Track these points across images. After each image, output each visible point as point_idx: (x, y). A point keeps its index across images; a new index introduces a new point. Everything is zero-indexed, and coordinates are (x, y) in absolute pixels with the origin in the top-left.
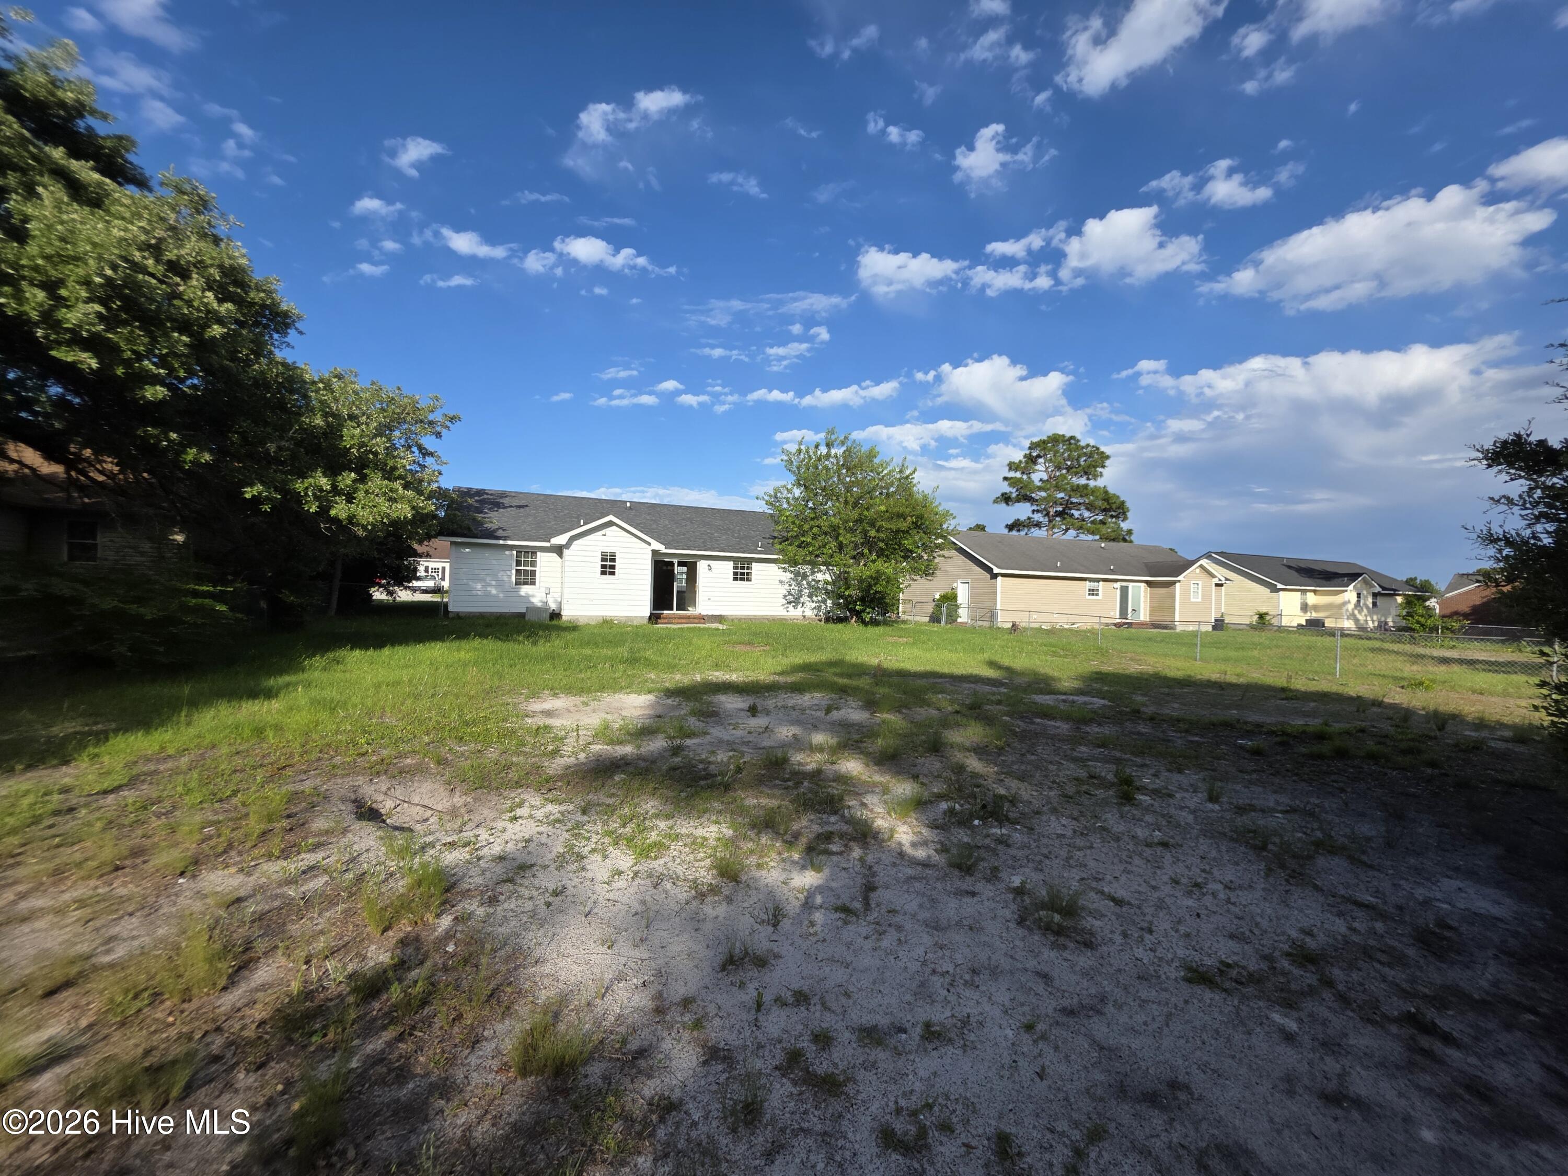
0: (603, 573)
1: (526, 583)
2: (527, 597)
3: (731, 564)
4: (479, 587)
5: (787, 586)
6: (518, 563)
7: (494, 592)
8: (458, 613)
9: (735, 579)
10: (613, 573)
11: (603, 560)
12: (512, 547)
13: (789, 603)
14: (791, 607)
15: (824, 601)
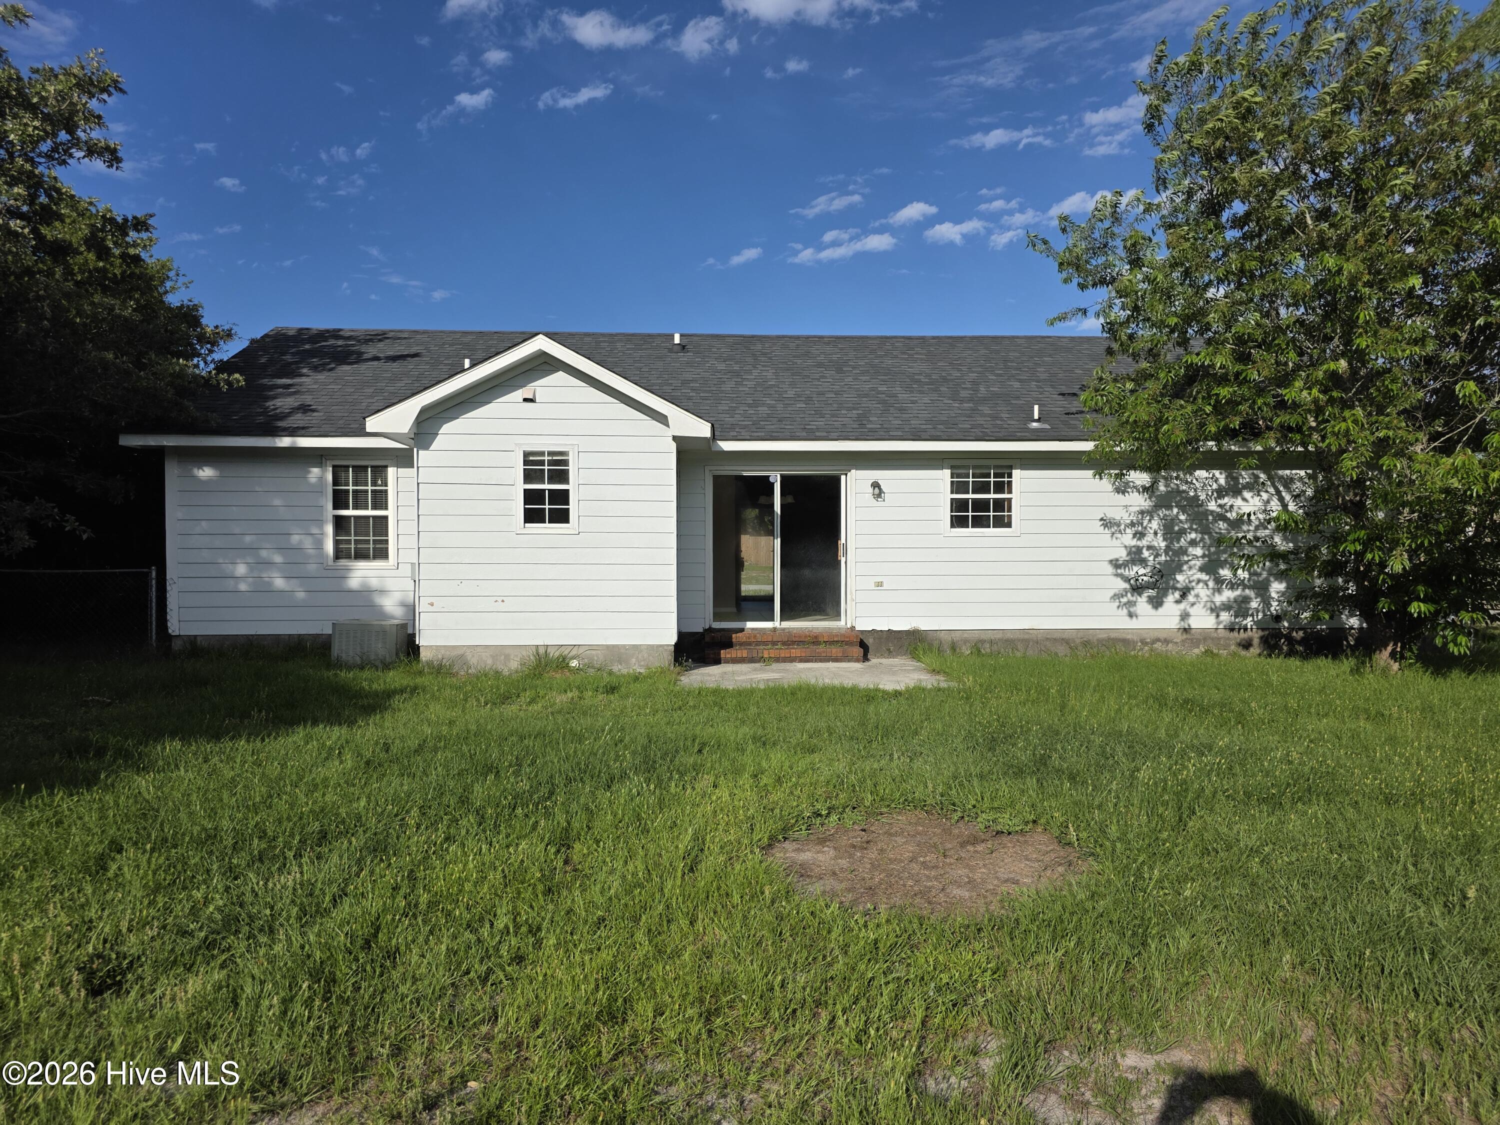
0: (531, 516)
1: (361, 555)
2: (366, 595)
3: (944, 476)
4: (241, 569)
5: (1128, 539)
6: (340, 500)
7: (279, 583)
8: (192, 640)
9: (958, 522)
10: (562, 517)
11: (529, 477)
12: (319, 456)
13: (1137, 589)
14: (1142, 604)
15: (1262, 589)
